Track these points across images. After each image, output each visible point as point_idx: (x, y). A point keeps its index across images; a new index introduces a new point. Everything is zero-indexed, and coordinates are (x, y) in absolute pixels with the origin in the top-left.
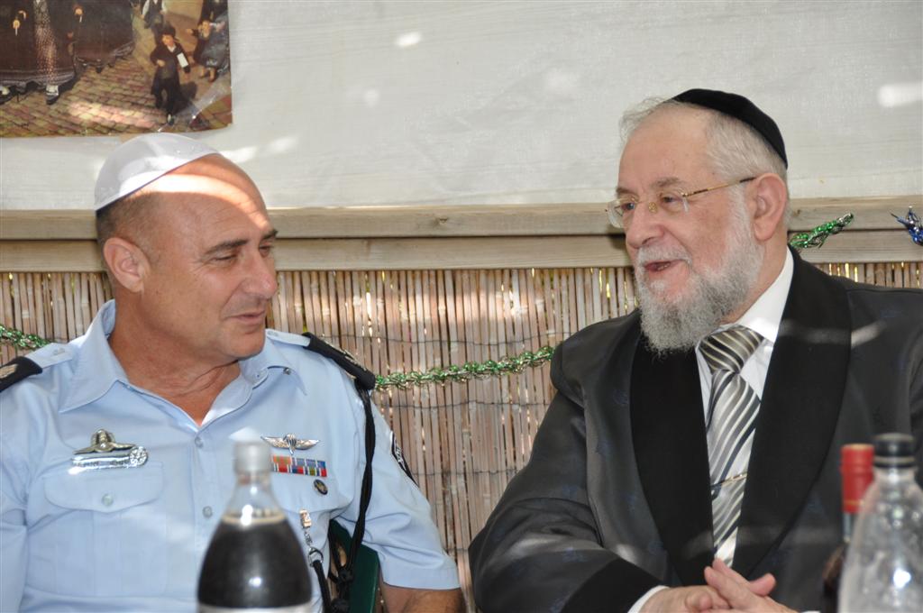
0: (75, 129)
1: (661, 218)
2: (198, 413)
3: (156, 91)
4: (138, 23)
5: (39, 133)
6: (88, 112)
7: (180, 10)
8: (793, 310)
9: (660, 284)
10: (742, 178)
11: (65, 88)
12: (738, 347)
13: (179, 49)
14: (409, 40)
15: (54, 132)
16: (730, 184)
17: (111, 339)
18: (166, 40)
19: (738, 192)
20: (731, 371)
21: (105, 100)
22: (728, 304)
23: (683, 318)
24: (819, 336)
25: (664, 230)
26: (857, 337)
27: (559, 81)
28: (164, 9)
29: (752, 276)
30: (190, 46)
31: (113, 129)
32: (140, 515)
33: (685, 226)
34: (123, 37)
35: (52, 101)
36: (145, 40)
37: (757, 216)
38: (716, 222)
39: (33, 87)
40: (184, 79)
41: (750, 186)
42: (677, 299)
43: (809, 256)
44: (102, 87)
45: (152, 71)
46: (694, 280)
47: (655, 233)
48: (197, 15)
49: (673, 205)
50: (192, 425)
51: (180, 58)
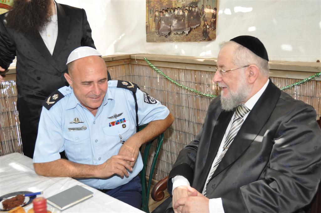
3: (203, 33)
4: (201, 19)
5: (185, 41)
6: (192, 37)
7: (208, 17)
10: (244, 66)
11: (189, 33)
13: (208, 25)
16: (240, 68)
18: (206, 23)
20: (238, 118)
21: (195, 35)
22: (239, 100)
28: (206, 16)
29: (247, 93)
30: (209, 24)
35: (187, 35)
36: (202, 23)
37: (249, 76)
39: (184, 32)
40: (208, 31)
41: (247, 68)
45: (203, 29)
48: (211, 17)
51: (208, 26)
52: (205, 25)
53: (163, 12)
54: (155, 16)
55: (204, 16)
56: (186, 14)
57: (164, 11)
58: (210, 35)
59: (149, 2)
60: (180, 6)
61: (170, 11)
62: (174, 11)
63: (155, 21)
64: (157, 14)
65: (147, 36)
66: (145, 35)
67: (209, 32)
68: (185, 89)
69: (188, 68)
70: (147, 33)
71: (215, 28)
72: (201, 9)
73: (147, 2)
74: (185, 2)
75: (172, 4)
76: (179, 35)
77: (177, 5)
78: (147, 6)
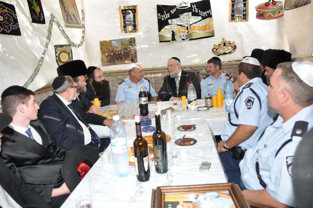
0: (125, 63)
2: (137, 84)
3: (131, 60)
4: (130, 55)
6: (126, 62)
8: (182, 74)
9: (171, 73)
11: (125, 60)
12: (178, 77)
14: (151, 54)
15: (124, 64)
17: (130, 79)
19: (177, 65)
20: (177, 79)
21: (128, 61)
22: (177, 74)
24: (184, 76)
26: (187, 75)
27: (163, 57)
30: (134, 56)
31: (128, 63)
32: (133, 92)
33: (173, 68)
34: (129, 56)
35: (124, 61)
36: (130, 56)
37: (179, 67)
38: (175, 68)
39: (122, 60)
40: (133, 59)
43: (183, 70)
44: (127, 60)
49: (172, 66)
50: (136, 85)
52: (132, 57)
53: (110, 53)
56: (122, 53)
58: (135, 61)
59: (102, 49)
63: (106, 56)
70: (102, 62)
71: (136, 58)
72: (129, 51)
73: (100, 49)
74: (121, 49)
75: (114, 49)
76: (120, 61)
77: (118, 50)
78: (101, 51)
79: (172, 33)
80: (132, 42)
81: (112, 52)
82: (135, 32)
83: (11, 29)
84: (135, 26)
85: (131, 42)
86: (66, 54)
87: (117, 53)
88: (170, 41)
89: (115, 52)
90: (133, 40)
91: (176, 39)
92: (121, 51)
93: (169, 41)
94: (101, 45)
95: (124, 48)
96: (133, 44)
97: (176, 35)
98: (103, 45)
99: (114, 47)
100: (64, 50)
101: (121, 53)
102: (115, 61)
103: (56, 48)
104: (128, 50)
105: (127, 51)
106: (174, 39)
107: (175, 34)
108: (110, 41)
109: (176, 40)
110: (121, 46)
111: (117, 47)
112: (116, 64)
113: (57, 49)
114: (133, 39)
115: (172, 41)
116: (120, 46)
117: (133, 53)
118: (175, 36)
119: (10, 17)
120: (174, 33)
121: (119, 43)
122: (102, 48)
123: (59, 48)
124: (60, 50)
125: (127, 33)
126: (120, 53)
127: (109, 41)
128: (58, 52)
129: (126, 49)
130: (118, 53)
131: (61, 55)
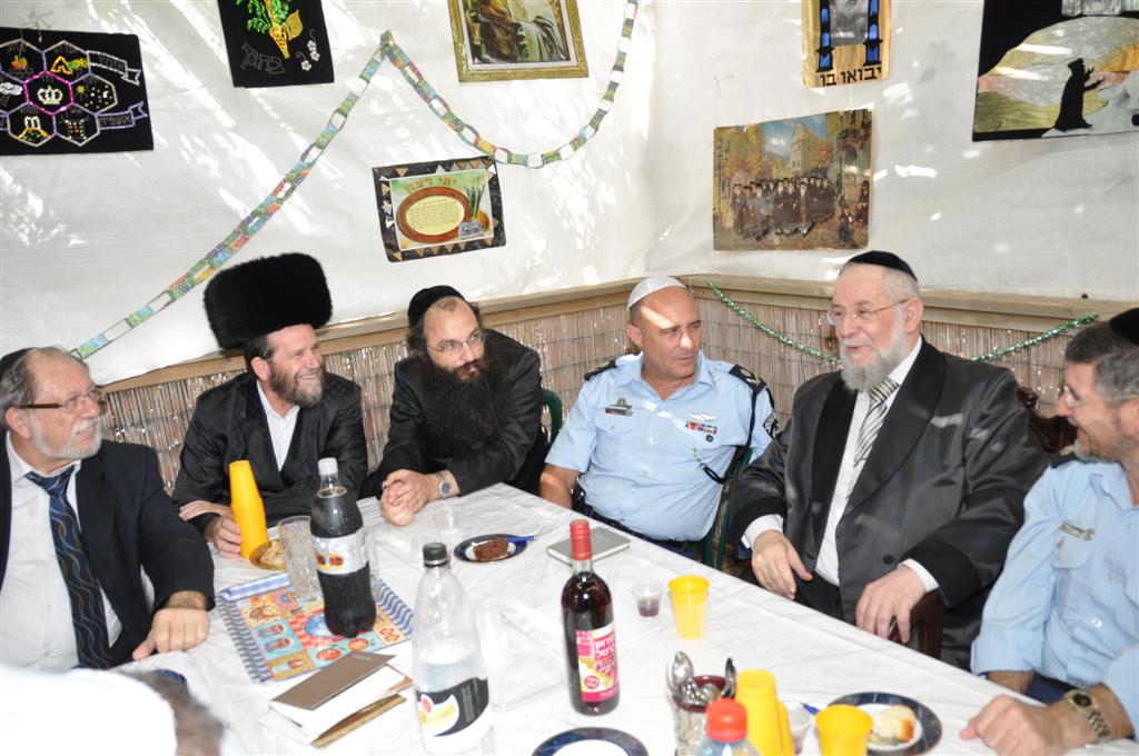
1: (859, 321)
4: (836, 204)
5: (800, 249)
7: (851, 198)
9: (856, 356)
10: (901, 301)
11: (809, 231)
12: (886, 389)
13: (850, 215)
16: (895, 305)
18: (845, 211)
19: (898, 308)
20: (879, 402)
23: (867, 374)
25: (860, 329)
28: (846, 198)
30: (854, 213)
33: (872, 327)
34: (831, 212)
35: (804, 235)
36: (838, 212)
37: (908, 321)
39: (799, 230)
40: (850, 227)
41: (905, 305)
42: (865, 365)
45: (839, 224)
46: (873, 355)
47: (856, 331)
48: (857, 200)
49: (866, 315)
51: (850, 219)
52: (843, 216)
53: (751, 189)
54: (735, 196)
55: (842, 198)
56: (803, 192)
57: (753, 186)
58: (856, 237)
59: (720, 168)
60: (790, 177)
61: (768, 186)
62: (776, 186)
63: (733, 205)
64: (738, 192)
65: (715, 237)
66: (711, 235)
67: (853, 231)
68: (797, 348)
69: (803, 306)
70: (715, 232)
71: (866, 223)
72: (834, 182)
73: (715, 168)
74: (799, 168)
75: (771, 171)
76: (788, 236)
77: (783, 174)
78: (715, 175)
79: (1068, 74)
80: (856, 132)
81: (759, 185)
82: (873, 77)
83: (99, 129)
84: (874, 45)
85: (847, 131)
86: (450, 200)
87: (780, 189)
88: (1045, 130)
89: (772, 187)
90: (858, 125)
91: (1087, 118)
92: (795, 181)
93: (1037, 133)
94: (720, 147)
95: (813, 164)
96: (857, 146)
97: (1094, 86)
98: (725, 145)
99: (772, 156)
100: (436, 183)
101: (797, 191)
102: (766, 232)
103: (383, 178)
104: (832, 176)
105: (825, 184)
106: (1071, 117)
107: (1087, 84)
108: (760, 129)
109: (1087, 126)
110: (799, 152)
111: (784, 161)
112: (771, 247)
113: (387, 184)
114: (859, 119)
115: (1054, 132)
116: (797, 157)
117: (850, 193)
118: (1087, 95)
119: (101, 86)
120: (1087, 77)
121: (794, 140)
122: (723, 162)
123: (402, 180)
124: (407, 188)
125: (834, 83)
126: (791, 190)
127: (751, 127)
128: (398, 198)
129: (823, 172)
130: (785, 189)
131: (416, 206)
